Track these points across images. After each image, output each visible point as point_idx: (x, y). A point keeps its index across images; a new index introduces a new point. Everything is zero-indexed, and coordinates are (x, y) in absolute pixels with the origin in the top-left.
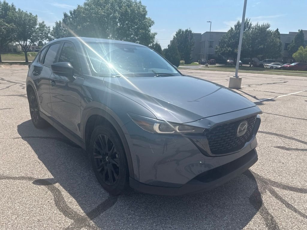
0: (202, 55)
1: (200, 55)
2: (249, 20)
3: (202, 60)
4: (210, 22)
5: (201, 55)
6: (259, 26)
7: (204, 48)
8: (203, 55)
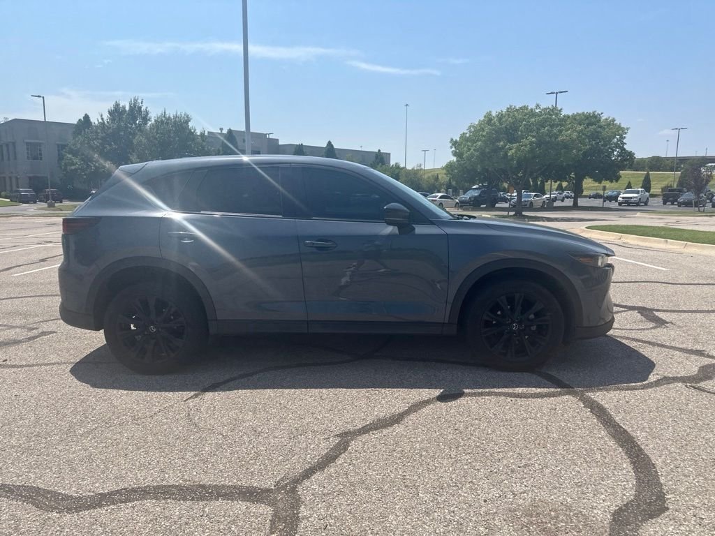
0: (10, 178)
1: (4, 178)
2: (140, 101)
3: (22, 191)
4: (39, 96)
5: (8, 180)
6: (169, 117)
7: (15, 158)
8: (14, 180)
